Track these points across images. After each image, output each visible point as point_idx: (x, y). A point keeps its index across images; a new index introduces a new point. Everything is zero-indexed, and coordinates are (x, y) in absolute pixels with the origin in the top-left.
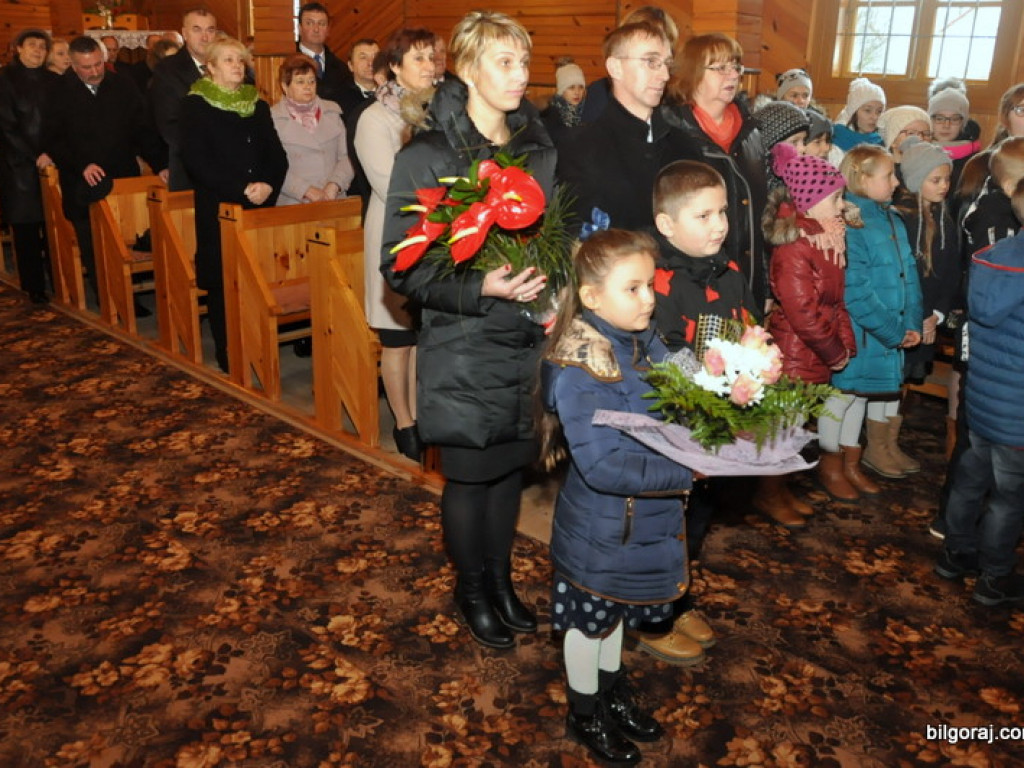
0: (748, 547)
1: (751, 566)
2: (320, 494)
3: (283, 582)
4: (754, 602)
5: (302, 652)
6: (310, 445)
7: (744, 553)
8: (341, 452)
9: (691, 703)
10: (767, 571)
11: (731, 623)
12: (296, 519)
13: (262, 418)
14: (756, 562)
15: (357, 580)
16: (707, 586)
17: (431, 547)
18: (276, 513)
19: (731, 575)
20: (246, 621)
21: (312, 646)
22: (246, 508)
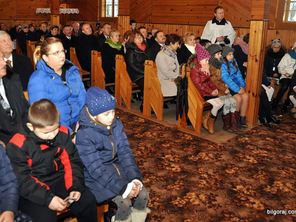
0: (268, 144)
1: (270, 148)
2: (150, 130)
3: (150, 148)
4: (273, 156)
5: (161, 162)
6: (143, 120)
7: (268, 146)
8: (152, 121)
9: (262, 174)
10: (275, 150)
11: (268, 160)
12: (147, 135)
13: (127, 113)
14: (272, 148)
15: (169, 148)
16: (260, 152)
17: (185, 142)
18: (141, 134)
19: (265, 150)
20: (144, 155)
21: (163, 161)
22: (133, 133)
